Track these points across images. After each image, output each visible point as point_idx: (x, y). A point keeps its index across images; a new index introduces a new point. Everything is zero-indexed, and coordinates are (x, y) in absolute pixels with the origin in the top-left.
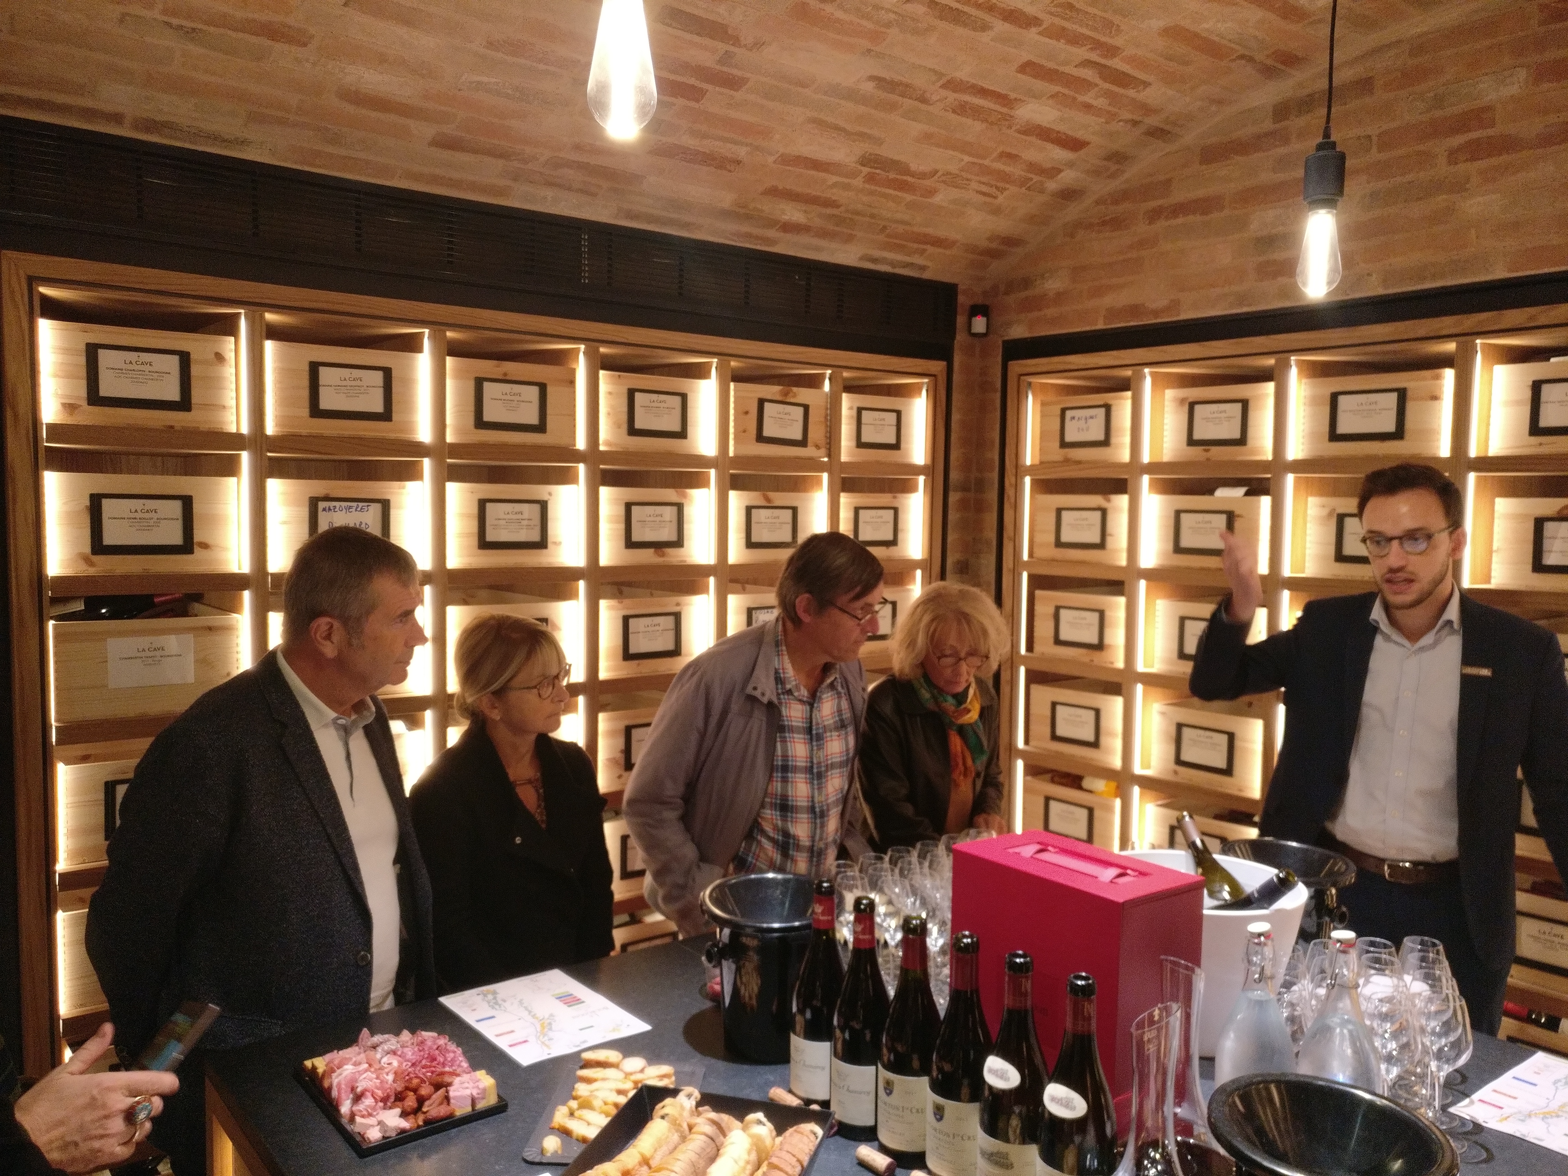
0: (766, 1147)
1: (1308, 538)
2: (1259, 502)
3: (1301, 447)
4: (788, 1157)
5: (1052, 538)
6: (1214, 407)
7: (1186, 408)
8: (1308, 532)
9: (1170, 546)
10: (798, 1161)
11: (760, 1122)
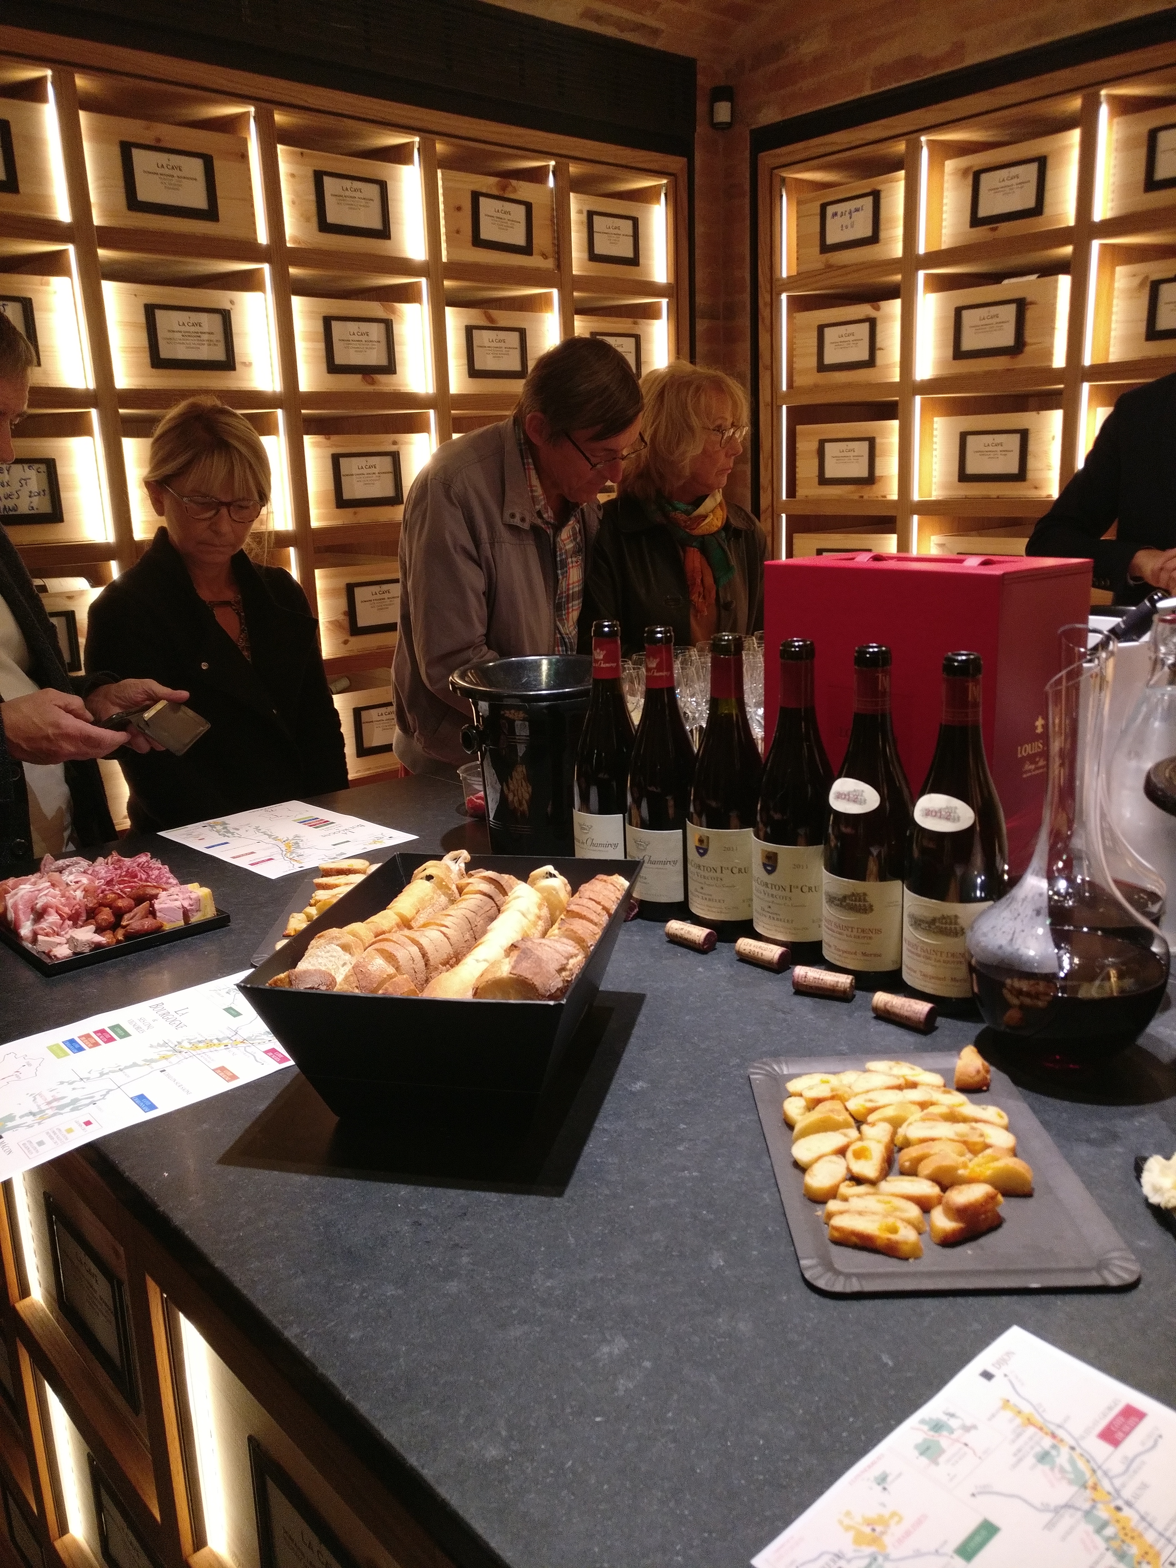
0: (560, 902)
1: (1114, 318)
2: (1056, 281)
3: (1110, 205)
4: (592, 904)
5: (813, 362)
6: (1004, 173)
7: (970, 180)
8: (1115, 309)
9: (950, 352)
10: (604, 908)
11: (551, 875)
